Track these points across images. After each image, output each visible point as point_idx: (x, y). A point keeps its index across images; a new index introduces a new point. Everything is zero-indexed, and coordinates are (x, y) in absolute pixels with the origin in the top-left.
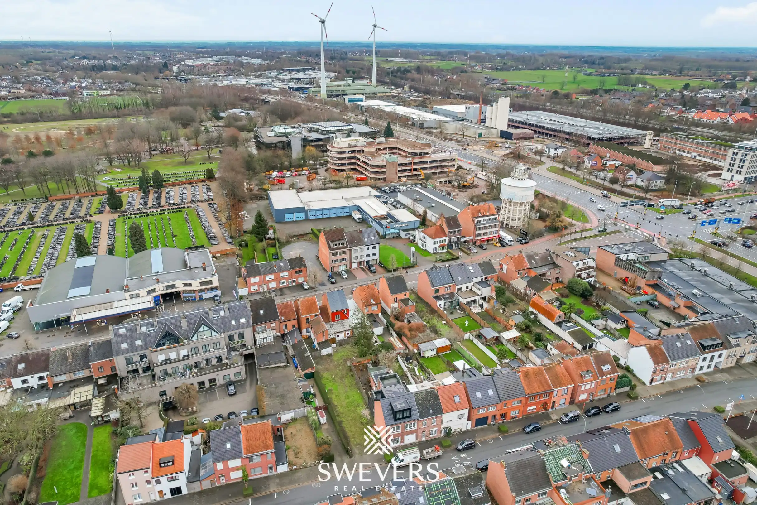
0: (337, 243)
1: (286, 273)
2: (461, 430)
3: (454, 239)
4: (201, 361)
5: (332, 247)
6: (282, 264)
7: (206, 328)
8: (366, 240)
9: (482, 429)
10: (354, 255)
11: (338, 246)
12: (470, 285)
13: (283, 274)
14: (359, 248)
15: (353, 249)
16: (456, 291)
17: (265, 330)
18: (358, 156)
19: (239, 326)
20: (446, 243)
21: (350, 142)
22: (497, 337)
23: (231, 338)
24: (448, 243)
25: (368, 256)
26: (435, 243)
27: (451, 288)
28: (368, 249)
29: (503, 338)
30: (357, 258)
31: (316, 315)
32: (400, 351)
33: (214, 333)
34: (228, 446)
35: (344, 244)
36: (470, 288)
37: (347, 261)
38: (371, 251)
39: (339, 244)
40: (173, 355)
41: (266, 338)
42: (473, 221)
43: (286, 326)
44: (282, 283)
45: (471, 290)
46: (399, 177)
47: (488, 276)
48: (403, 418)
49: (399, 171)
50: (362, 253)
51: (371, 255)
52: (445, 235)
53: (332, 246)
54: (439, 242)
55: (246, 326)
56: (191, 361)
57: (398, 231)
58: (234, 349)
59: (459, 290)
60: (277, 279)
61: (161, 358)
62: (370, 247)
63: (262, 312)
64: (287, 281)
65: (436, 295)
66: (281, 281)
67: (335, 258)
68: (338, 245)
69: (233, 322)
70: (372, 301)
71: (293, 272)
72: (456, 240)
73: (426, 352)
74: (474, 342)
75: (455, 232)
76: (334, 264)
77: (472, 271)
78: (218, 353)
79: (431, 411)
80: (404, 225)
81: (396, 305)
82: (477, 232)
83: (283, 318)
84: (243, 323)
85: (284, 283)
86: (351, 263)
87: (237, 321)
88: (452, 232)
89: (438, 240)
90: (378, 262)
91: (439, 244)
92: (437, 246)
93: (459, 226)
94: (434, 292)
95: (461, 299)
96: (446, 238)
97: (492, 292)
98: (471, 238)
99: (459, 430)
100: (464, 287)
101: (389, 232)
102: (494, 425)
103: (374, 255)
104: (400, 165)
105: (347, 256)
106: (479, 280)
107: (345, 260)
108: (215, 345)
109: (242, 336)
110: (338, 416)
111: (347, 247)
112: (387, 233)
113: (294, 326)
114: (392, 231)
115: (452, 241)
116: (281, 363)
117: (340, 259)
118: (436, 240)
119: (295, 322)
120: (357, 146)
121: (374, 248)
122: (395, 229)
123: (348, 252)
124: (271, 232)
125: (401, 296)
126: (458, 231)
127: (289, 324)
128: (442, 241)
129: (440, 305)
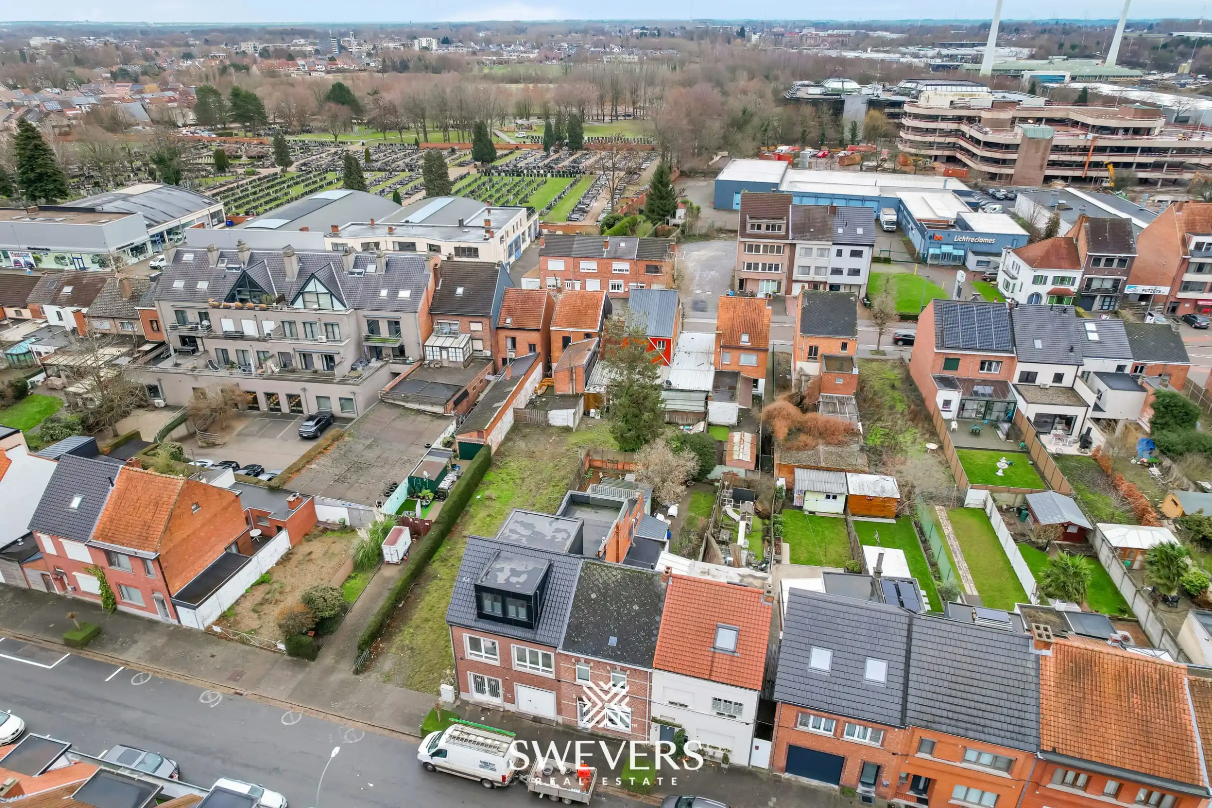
0: (764, 223)
1: (625, 266)
2: (726, 759)
3: (1103, 280)
4: (292, 352)
5: (749, 230)
6: (623, 245)
7: (321, 288)
8: (840, 231)
9: (806, 791)
10: (799, 261)
11: (763, 231)
12: (1069, 373)
13: (617, 265)
14: (815, 245)
15: (801, 245)
16: (1016, 380)
17: (453, 334)
18: (965, 128)
19: (392, 303)
20: (1074, 289)
21: (955, 99)
22: (1082, 529)
23: (373, 327)
24: (1080, 290)
25: (837, 271)
26: (1037, 280)
27: (1004, 366)
28: (839, 253)
29: (1104, 540)
30: (806, 269)
31: (588, 335)
32: (735, 470)
33: (337, 305)
34: (76, 502)
35: (780, 228)
36: (1067, 382)
37: (781, 274)
38: (847, 262)
39: (768, 228)
40: (249, 328)
41: (446, 348)
42: (1185, 243)
43: (514, 340)
44: (614, 287)
45: (1072, 389)
46: (1048, 179)
47: (1150, 363)
48: (505, 620)
49: (1053, 164)
50: (821, 262)
51: (845, 272)
52: (1075, 263)
53: (749, 226)
54: (1050, 280)
55: (410, 307)
56: (275, 347)
57: (961, 253)
58: (377, 352)
59: (1028, 378)
60: (604, 274)
61: (228, 325)
62: (847, 250)
63: (460, 291)
64: (626, 284)
65: (948, 374)
66: (612, 282)
67: (752, 258)
68: (764, 227)
69: (384, 293)
70: (745, 338)
71: (642, 266)
72: (1108, 285)
73: (808, 496)
74: (993, 521)
75: (1110, 261)
76: (745, 274)
77: (1094, 337)
78: (330, 348)
79: (613, 641)
80: (981, 240)
81: (813, 368)
82: (1189, 277)
83: (509, 321)
84: (403, 301)
85: (619, 286)
86: (791, 281)
87: (393, 294)
88: (1097, 261)
89: (1051, 274)
90: (863, 294)
91: (1049, 287)
92: (1044, 290)
93: (1129, 248)
94: (941, 362)
95: (1021, 404)
96: (1078, 275)
97: (1143, 411)
98: (1165, 290)
99: (719, 754)
100: (1045, 375)
101: (937, 251)
102: (867, 799)
103: (856, 272)
104: (1057, 149)
105: (782, 259)
106: (1110, 366)
107: (777, 269)
108: (330, 329)
109: (395, 326)
110: (444, 560)
111: (786, 237)
112: (931, 251)
113: (532, 347)
114: (947, 249)
115: (1095, 285)
116: (432, 404)
117: (764, 265)
118: (1041, 272)
119: (535, 338)
120: (969, 108)
121: (856, 254)
122: (956, 245)
123: (787, 250)
124: (681, 212)
125: (830, 346)
126: (1122, 261)
127: (524, 339)
128: (1063, 280)
129: (947, 403)
